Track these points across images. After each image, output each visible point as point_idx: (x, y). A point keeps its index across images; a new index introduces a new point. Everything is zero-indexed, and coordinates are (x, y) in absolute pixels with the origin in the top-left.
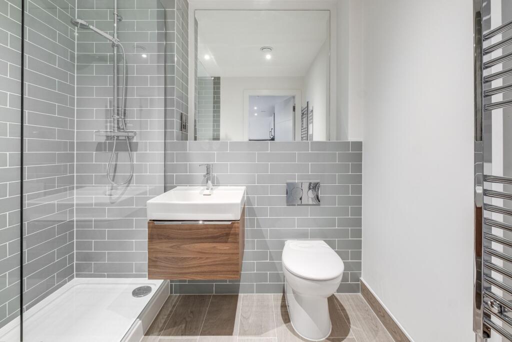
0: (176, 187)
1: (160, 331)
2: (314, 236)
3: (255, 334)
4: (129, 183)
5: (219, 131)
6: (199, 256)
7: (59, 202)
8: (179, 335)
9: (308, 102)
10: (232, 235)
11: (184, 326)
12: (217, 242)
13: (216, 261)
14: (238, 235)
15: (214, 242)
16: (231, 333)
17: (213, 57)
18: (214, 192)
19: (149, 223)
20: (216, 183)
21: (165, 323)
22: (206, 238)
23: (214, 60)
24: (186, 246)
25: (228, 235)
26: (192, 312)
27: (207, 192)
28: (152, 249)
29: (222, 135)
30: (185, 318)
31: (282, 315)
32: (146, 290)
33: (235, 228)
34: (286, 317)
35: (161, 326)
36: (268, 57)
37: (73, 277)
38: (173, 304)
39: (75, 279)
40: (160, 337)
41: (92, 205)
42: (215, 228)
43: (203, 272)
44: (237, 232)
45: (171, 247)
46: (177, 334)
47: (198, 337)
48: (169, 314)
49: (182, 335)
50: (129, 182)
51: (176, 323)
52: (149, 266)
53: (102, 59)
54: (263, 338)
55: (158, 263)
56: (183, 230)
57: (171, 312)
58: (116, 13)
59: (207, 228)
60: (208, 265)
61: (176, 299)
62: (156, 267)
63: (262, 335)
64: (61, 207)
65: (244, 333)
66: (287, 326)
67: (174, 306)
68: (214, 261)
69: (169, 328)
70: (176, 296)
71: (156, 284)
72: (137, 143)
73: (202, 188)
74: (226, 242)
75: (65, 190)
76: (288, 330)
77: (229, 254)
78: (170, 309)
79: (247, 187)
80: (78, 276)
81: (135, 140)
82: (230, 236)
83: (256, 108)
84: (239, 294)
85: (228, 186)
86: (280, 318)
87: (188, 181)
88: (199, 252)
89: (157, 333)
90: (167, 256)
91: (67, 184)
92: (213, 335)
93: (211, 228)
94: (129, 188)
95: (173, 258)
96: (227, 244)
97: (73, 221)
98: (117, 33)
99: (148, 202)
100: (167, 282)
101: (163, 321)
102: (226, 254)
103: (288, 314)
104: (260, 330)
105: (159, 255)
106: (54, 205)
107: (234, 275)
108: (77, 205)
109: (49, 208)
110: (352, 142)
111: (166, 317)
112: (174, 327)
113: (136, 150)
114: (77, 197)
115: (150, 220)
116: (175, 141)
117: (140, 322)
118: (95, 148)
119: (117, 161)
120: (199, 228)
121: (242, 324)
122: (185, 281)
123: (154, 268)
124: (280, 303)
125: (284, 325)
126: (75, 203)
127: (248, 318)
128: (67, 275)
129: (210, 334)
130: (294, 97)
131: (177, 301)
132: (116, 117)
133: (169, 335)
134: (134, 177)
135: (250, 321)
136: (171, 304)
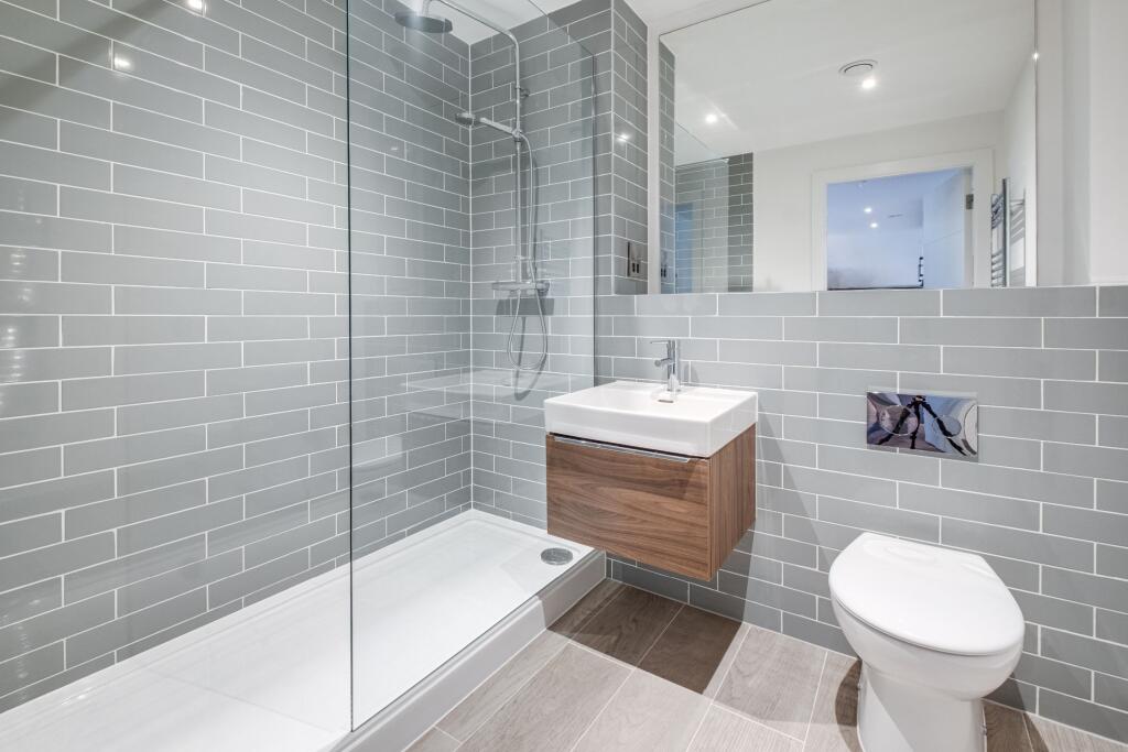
0: (614, 380)
1: (575, 631)
2: (956, 538)
3: (754, 714)
4: (541, 369)
5: (751, 272)
6: (629, 513)
7: (449, 391)
8: (601, 651)
9: (1004, 182)
10: (692, 486)
11: (614, 638)
12: (662, 495)
13: (662, 532)
14: (706, 488)
15: (656, 494)
16: (700, 687)
17: (723, 115)
18: (680, 396)
19: (547, 437)
20: (691, 379)
21: (585, 621)
22: (639, 482)
23: (730, 122)
24: (606, 490)
25: (683, 484)
26: (635, 620)
27: (667, 396)
28: (553, 482)
29: (758, 279)
30: (620, 627)
31: (838, 703)
32: (562, 556)
33: (699, 473)
34: (848, 710)
35: (577, 623)
36: (869, 83)
37: (468, 507)
38: (607, 595)
39: (472, 510)
40: (570, 641)
41: (490, 399)
42: (658, 466)
43: (639, 547)
44: (703, 482)
45: (582, 486)
46: (597, 647)
47: (633, 669)
48: (595, 611)
49: (607, 653)
50: (542, 365)
51: (602, 628)
52: (549, 512)
53: (504, 166)
54: (771, 729)
55: (563, 510)
56: (600, 458)
57: (600, 607)
58: (518, 86)
59: (643, 463)
60: (647, 536)
61: (614, 588)
62: (559, 515)
63: (769, 722)
64: (451, 397)
65: (728, 699)
66: (842, 732)
67: (608, 599)
68: (656, 531)
69: (588, 632)
70: (615, 583)
71: (580, 551)
72: (553, 300)
73: (662, 386)
74: (681, 499)
75: (458, 372)
76: (842, 740)
77: (686, 523)
78: (599, 603)
79: (761, 394)
80: (476, 506)
81: (549, 296)
82: (687, 489)
83: (868, 210)
84: (744, 623)
85: (715, 387)
86: (831, 707)
87: (637, 373)
88: (629, 506)
89: (568, 633)
90: (574, 499)
91: (460, 363)
92: (663, 677)
93: (650, 464)
94: (541, 377)
95: (586, 506)
96: (683, 503)
97: (469, 421)
98: (521, 119)
99: (546, 401)
100: (599, 555)
101: (582, 617)
102: (681, 521)
103: (855, 709)
104: (768, 709)
105: (564, 496)
106: (441, 393)
107: (698, 569)
108: (475, 397)
109: (436, 397)
110: (1103, 289)
111: (588, 612)
112: (598, 633)
113: (551, 313)
114: (472, 384)
115: (551, 433)
116: (613, 295)
117: (539, 602)
118: (495, 308)
119: (524, 331)
120: (628, 460)
121: (730, 681)
122: (633, 562)
123: (560, 518)
124: (841, 675)
125: (835, 728)
126: (471, 392)
127: (750, 676)
128: (461, 501)
129: (656, 672)
130: (969, 171)
131: (616, 592)
132: (520, 257)
133: (586, 643)
134: (549, 359)
135: (750, 683)
136: (604, 594)
